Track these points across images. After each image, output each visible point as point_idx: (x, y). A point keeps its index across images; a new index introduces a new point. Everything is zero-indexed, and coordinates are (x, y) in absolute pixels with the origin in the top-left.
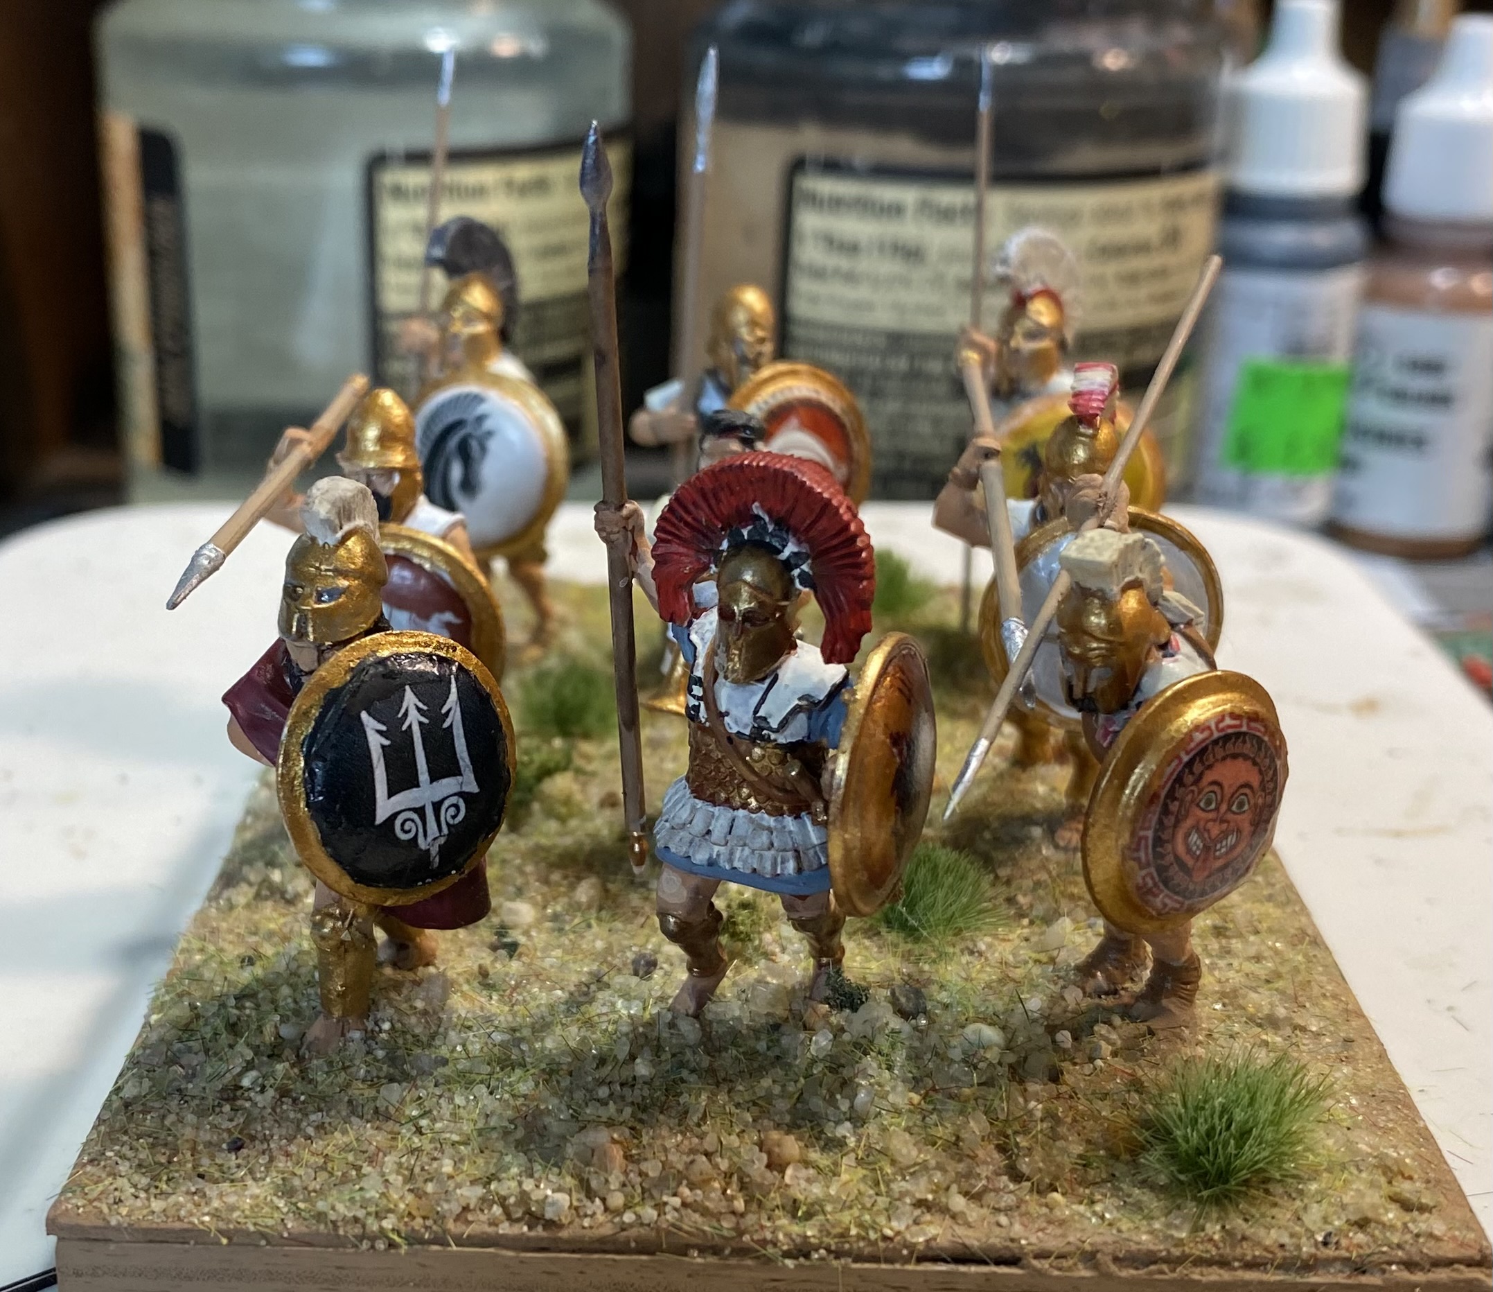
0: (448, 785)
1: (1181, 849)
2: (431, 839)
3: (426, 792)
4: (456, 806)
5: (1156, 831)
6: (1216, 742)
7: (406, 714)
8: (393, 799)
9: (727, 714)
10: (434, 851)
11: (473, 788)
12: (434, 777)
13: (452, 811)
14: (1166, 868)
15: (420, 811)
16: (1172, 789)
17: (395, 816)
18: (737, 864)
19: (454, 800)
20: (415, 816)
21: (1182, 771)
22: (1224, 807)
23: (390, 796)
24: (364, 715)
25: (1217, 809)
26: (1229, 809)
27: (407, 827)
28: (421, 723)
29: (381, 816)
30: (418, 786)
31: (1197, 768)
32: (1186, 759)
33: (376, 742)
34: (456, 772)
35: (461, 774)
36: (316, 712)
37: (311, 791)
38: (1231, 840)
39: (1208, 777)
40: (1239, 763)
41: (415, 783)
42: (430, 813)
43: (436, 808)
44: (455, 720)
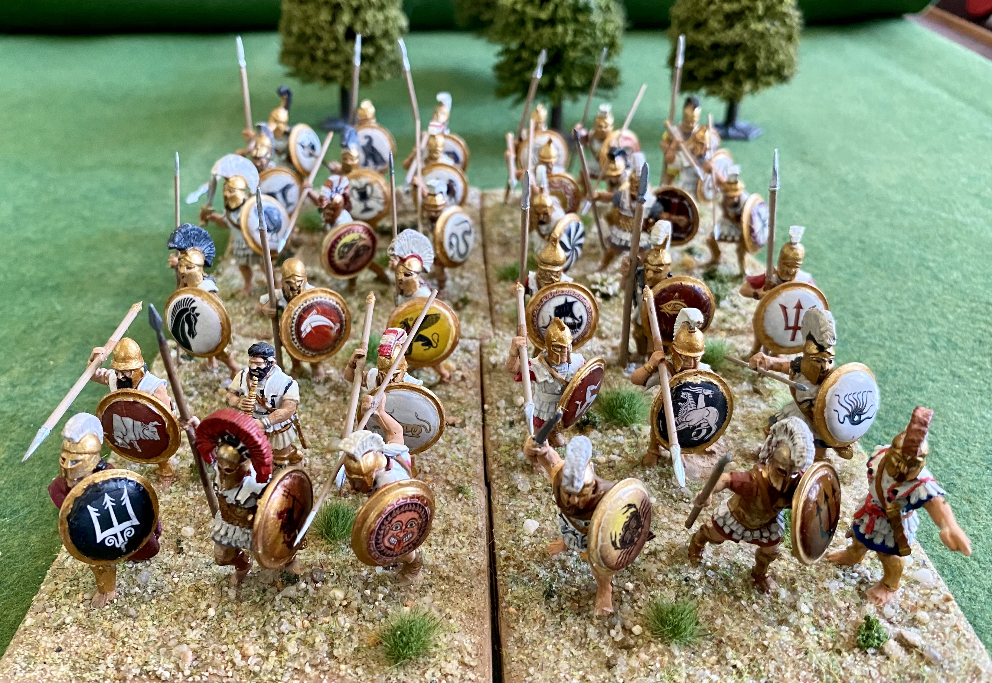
1: (387, 544)
2: (121, 543)
3: (117, 528)
4: (131, 530)
6: (396, 509)
7: (106, 503)
8: (103, 532)
9: (227, 497)
10: (123, 547)
11: (137, 523)
12: (120, 522)
13: (129, 532)
14: (382, 551)
15: (116, 535)
17: (105, 539)
19: (129, 528)
20: (114, 537)
24: (89, 506)
27: (110, 541)
28: (112, 505)
29: (99, 540)
30: (113, 526)
31: (389, 519)
33: (94, 515)
34: (129, 519)
35: (131, 520)
36: (71, 506)
37: (71, 534)
38: (409, 536)
39: (394, 520)
40: (408, 513)
41: (112, 526)
42: (119, 535)
43: (122, 533)
44: (127, 501)
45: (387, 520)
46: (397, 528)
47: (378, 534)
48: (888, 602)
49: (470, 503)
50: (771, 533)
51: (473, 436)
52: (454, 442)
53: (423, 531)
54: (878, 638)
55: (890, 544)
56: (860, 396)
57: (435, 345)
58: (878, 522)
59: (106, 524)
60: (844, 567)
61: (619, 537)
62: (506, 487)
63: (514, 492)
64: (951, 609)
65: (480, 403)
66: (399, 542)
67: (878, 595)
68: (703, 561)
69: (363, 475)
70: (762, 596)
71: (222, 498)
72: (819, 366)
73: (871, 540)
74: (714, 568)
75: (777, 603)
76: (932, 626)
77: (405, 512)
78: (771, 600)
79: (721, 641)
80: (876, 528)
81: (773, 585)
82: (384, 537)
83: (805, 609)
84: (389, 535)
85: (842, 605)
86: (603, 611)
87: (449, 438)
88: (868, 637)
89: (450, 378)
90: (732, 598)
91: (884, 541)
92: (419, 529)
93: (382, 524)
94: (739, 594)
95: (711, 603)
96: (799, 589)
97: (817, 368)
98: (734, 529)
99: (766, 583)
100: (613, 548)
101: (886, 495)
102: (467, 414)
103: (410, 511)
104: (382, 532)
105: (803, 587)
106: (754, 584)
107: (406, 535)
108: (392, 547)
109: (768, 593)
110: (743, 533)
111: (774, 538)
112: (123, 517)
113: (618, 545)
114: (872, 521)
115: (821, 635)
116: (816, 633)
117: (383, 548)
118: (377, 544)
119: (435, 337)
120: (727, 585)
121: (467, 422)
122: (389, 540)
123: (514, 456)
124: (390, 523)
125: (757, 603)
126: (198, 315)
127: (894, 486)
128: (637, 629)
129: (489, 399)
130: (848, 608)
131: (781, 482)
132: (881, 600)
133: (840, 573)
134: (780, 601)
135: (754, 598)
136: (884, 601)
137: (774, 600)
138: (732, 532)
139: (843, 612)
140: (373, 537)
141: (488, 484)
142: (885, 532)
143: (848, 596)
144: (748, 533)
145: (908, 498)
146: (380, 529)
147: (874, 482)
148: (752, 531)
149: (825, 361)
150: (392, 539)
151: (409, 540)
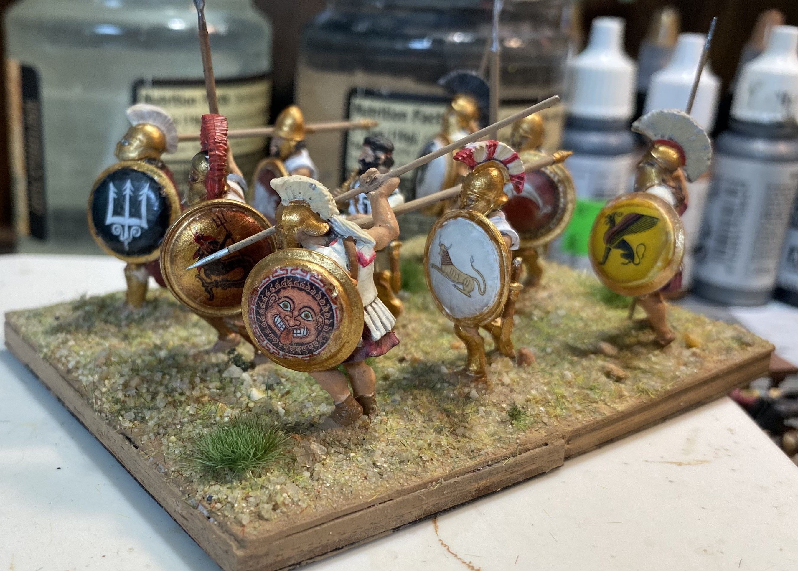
0: (134, 221)
1: (271, 323)
2: (125, 238)
3: (126, 220)
4: (138, 230)
6: (289, 278)
7: (126, 190)
10: (126, 243)
11: (146, 226)
12: (131, 216)
13: (135, 231)
17: (113, 224)
19: (137, 228)
20: (121, 228)
23: (113, 216)
24: (111, 184)
25: (291, 311)
26: (299, 315)
27: (117, 230)
28: (130, 195)
29: (108, 221)
30: (123, 216)
31: (277, 286)
32: (272, 279)
33: (112, 195)
35: (141, 219)
38: (303, 332)
39: (283, 293)
40: (304, 294)
42: (126, 228)
43: (130, 227)
45: (274, 287)
46: (286, 306)
59: (118, 211)
112: (135, 212)
151: (301, 338)
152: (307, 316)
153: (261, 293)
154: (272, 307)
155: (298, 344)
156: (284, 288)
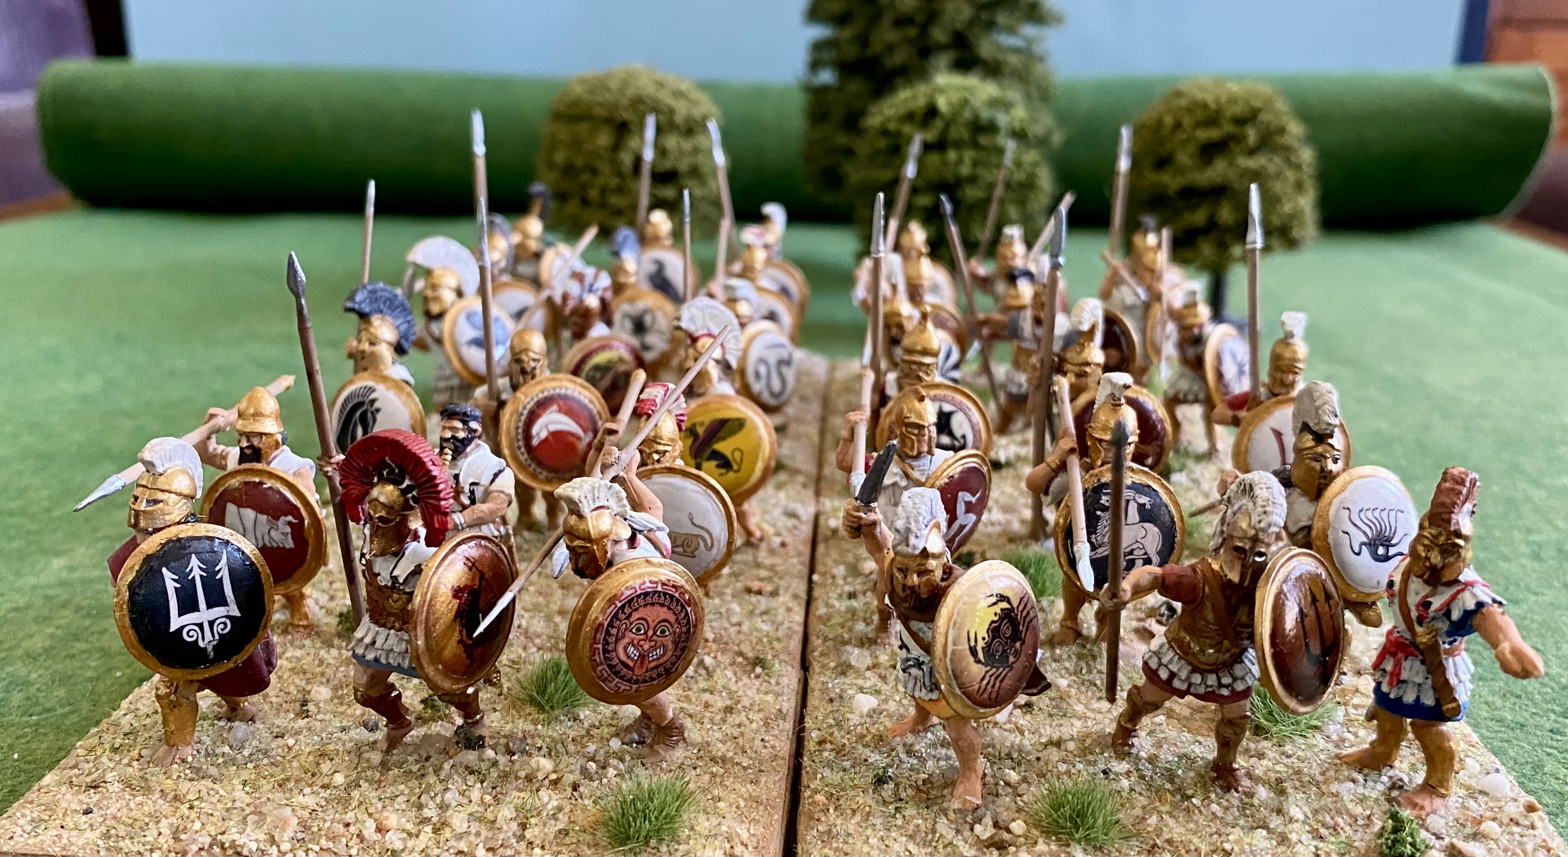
0: (219, 611)
1: (623, 657)
3: (204, 615)
4: (225, 624)
5: (604, 645)
6: (639, 596)
7: (191, 570)
8: (182, 617)
9: (379, 574)
10: (211, 649)
11: (237, 613)
12: (209, 606)
13: (222, 626)
14: (615, 666)
16: (611, 620)
17: (183, 627)
18: (391, 661)
19: (223, 620)
20: (197, 628)
21: (617, 612)
22: (650, 633)
23: (180, 615)
24: (164, 570)
25: (646, 633)
26: (655, 633)
27: (191, 633)
28: (201, 576)
29: (173, 628)
30: (199, 611)
31: (627, 610)
32: (619, 605)
33: (171, 586)
35: (227, 605)
36: (137, 568)
37: (131, 611)
38: (659, 651)
39: (635, 615)
40: (657, 608)
41: (197, 609)
42: (206, 627)
43: (211, 623)
44: (224, 574)
45: (623, 612)
46: (639, 630)
47: (608, 633)
48: (1434, 812)
49: (773, 681)
50: (1235, 679)
51: (789, 610)
52: (758, 612)
53: (683, 649)
54: (1413, 845)
55: (1429, 700)
56: (1385, 514)
57: (735, 467)
58: (1406, 664)
59: (188, 605)
60: (1366, 771)
61: (981, 644)
62: (832, 665)
63: (844, 669)
64: (1539, 824)
65: (805, 571)
66: (642, 657)
67: (1419, 800)
68: (1134, 751)
69: (589, 540)
70: (1227, 796)
71: (371, 575)
72: (1317, 466)
73: (1399, 699)
74: (1152, 760)
75: (1252, 805)
76: (1504, 841)
77: (653, 604)
78: (1241, 800)
79: (1155, 846)
80: (1404, 676)
81: (1246, 782)
82: (617, 640)
83: (1295, 812)
84: (626, 641)
85: (1358, 810)
86: (965, 801)
87: (751, 607)
88: (1395, 841)
89: (761, 539)
90: (1178, 797)
91: (1418, 698)
92: (676, 644)
93: (616, 616)
94: (1190, 792)
95: (1143, 801)
96: (1290, 790)
97: (1313, 468)
98: (1175, 670)
99: (1234, 777)
100: (971, 659)
101: (1414, 614)
102: (782, 583)
103: (662, 605)
104: (614, 631)
105: (1296, 788)
106: (1213, 780)
107: (654, 648)
108: (631, 664)
109: (1237, 791)
110: (1188, 678)
111: (1240, 687)
112: (216, 599)
113: (981, 656)
114: (1398, 665)
115: (1321, 845)
116: (1314, 843)
117: (616, 661)
118: (605, 651)
119: (737, 455)
120: (1171, 780)
121: (781, 592)
122: (625, 648)
123: (851, 630)
124: (628, 618)
125: (1219, 804)
126: (378, 410)
127: (1426, 596)
128: (1018, 827)
129: (820, 567)
130: (1369, 817)
131: (1238, 568)
132: (1422, 808)
133: (1360, 778)
134: (1256, 802)
135: (1213, 796)
136: (1428, 809)
137: (1246, 800)
138: (1173, 675)
139: (1360, 822)
140: (601, 636)
141: (805, 666)
142: (1419, 679)
143: (1370, 803)
144: (1197, 678)
145: (1448, 614)
146: (611, 625)
147: (1396, 600)
148: (1203, 672)
149: (1326, 458)
150: (631, 649)
151: (658, 659)
152: (663, 632)
153: (609, 625)
154: (623, 636)
155: (656, 667)
156: (636, 610)
